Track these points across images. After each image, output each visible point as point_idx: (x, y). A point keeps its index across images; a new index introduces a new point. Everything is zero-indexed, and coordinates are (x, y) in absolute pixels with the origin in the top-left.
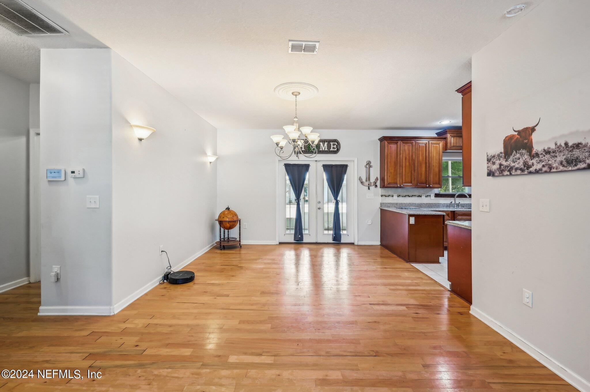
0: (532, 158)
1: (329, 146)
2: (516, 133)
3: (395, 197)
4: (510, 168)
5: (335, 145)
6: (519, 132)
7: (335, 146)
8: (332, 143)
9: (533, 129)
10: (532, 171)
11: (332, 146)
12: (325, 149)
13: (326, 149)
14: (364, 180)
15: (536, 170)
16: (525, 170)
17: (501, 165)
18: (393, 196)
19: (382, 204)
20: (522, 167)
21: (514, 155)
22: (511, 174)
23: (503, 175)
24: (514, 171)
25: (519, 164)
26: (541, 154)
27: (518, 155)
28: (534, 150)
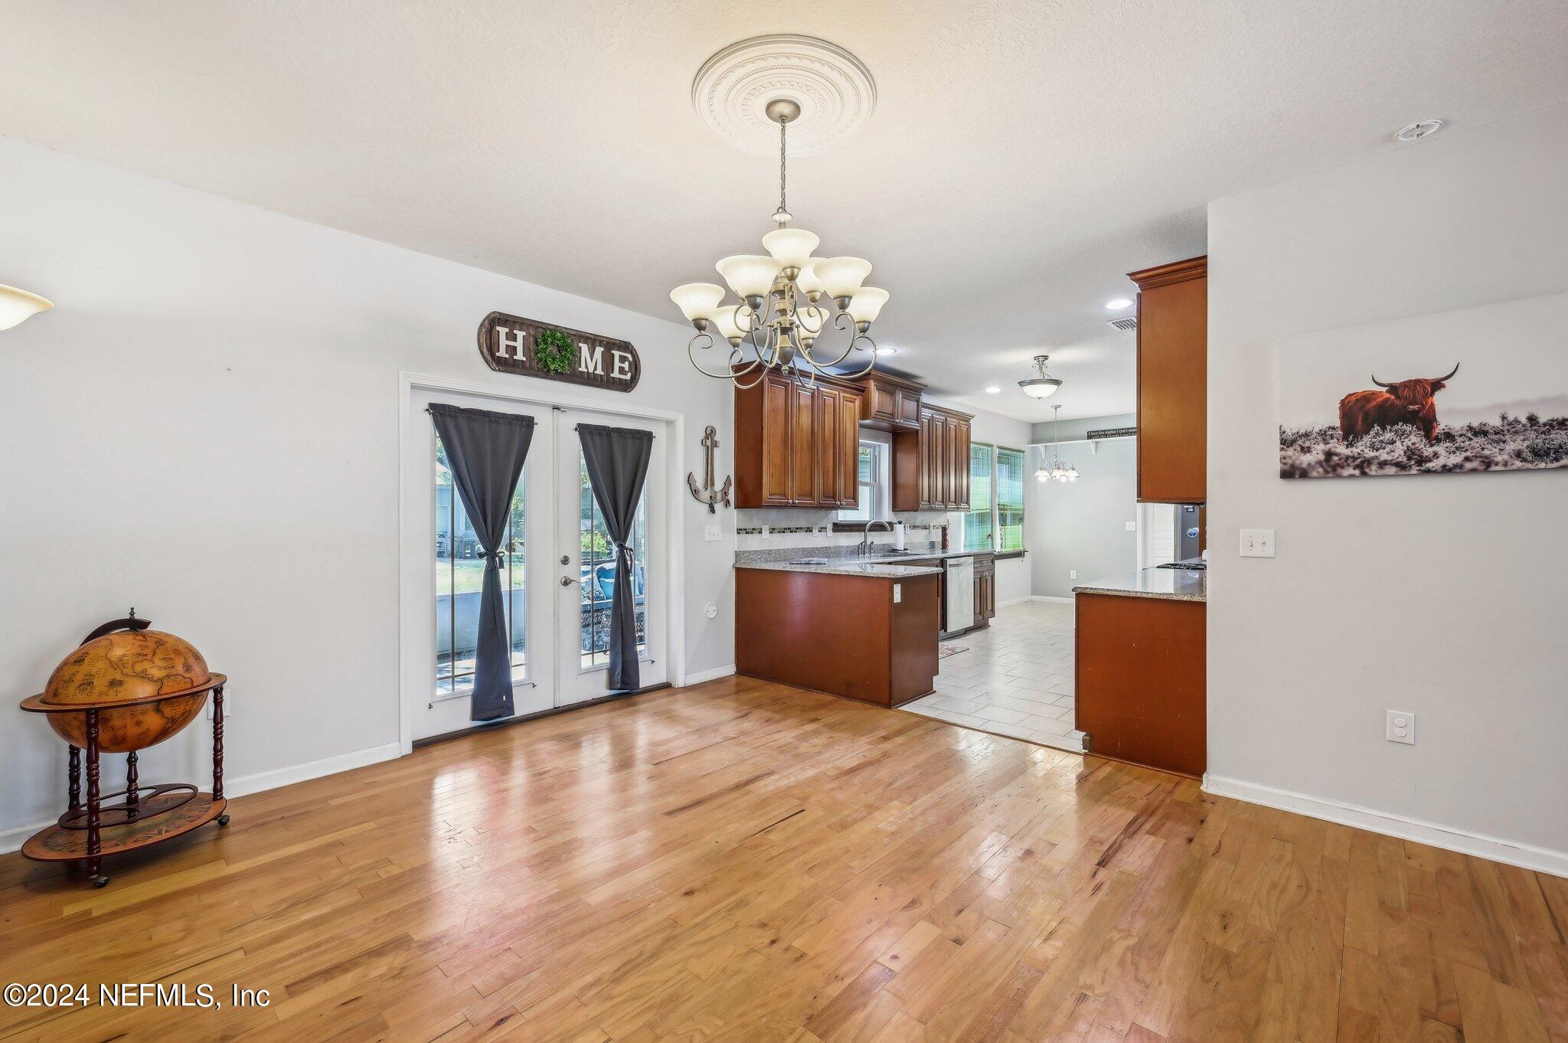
0: (1433, 442)
1: (608, 363)
2: (1384, 389)
3: (766, 534)
4: (1363, 462)
5: (627, 363)
6: (1393, 388)
7: (626, 366)
8: (617, 354)
9: (1437, 385)
10: (1433, 469)
11: (617, 364)
12: (595, 369)
13: (599, 371)
14: (699, 483)
15: (1444, 466)
16: (1410, 466)
17: (1329, 454)
18: (760, 532)
19: (738, 555)
20: (1405, 459)
21: (1377, 434)
22: (1364, 474)
23: (1339, 476)
24: (1374, 467)
25: (1393, 454)
26: (1461, 436)
27: (1388, 436)
28: (1442, 426)
